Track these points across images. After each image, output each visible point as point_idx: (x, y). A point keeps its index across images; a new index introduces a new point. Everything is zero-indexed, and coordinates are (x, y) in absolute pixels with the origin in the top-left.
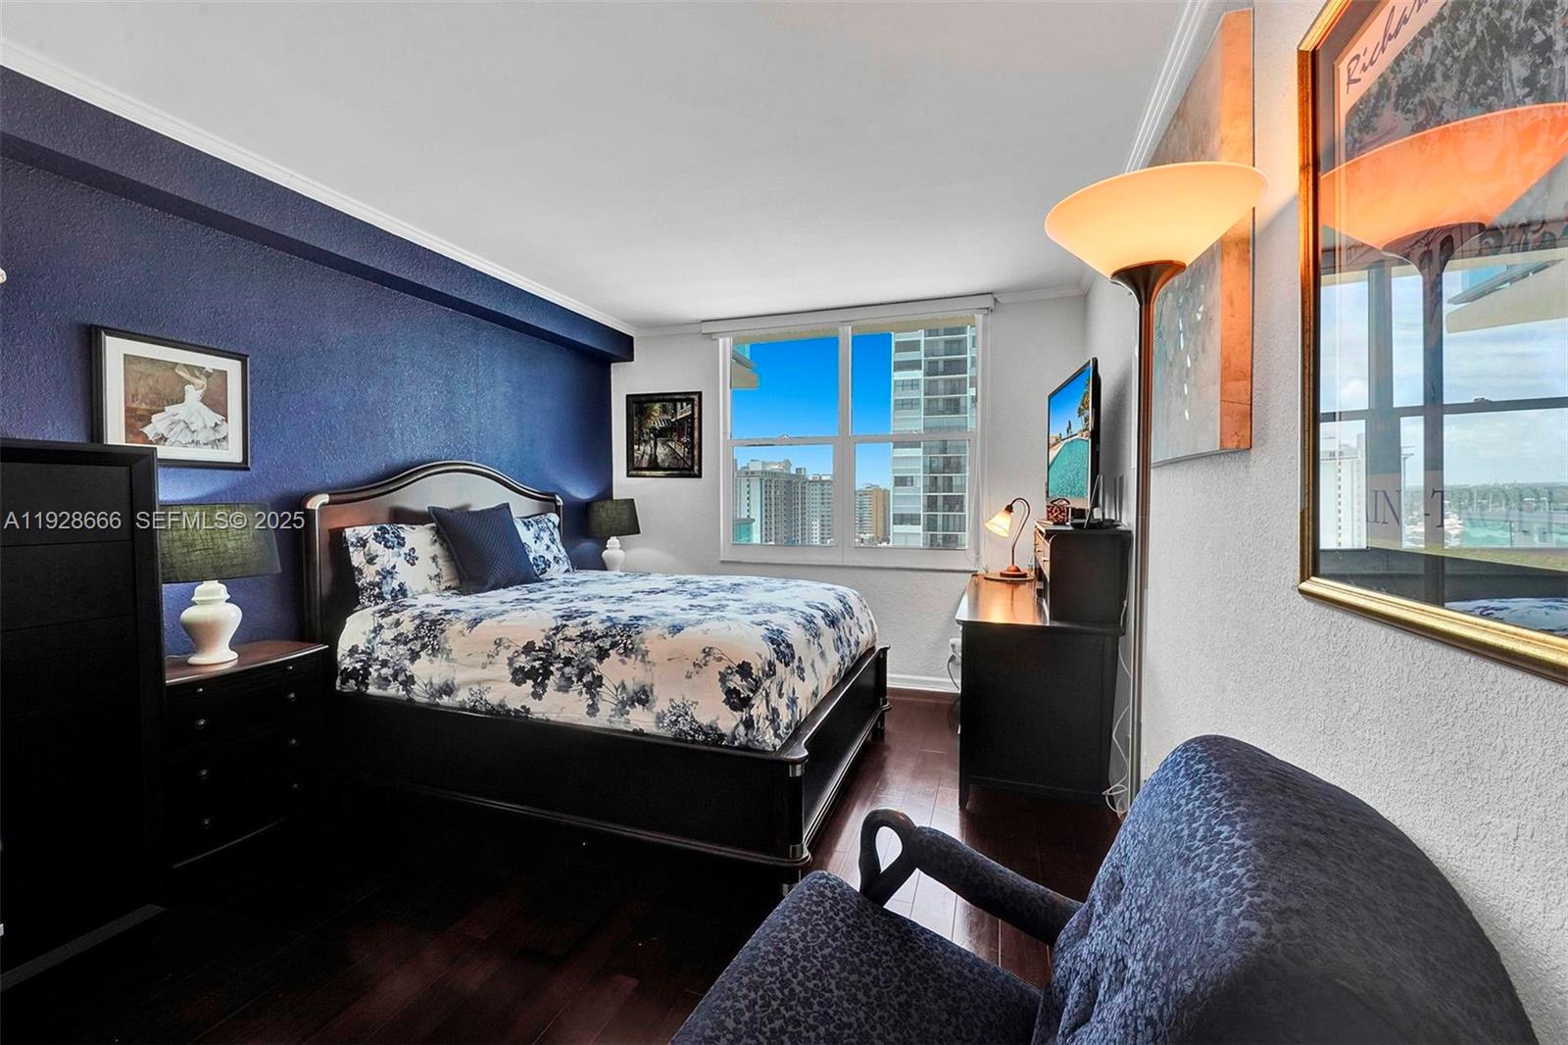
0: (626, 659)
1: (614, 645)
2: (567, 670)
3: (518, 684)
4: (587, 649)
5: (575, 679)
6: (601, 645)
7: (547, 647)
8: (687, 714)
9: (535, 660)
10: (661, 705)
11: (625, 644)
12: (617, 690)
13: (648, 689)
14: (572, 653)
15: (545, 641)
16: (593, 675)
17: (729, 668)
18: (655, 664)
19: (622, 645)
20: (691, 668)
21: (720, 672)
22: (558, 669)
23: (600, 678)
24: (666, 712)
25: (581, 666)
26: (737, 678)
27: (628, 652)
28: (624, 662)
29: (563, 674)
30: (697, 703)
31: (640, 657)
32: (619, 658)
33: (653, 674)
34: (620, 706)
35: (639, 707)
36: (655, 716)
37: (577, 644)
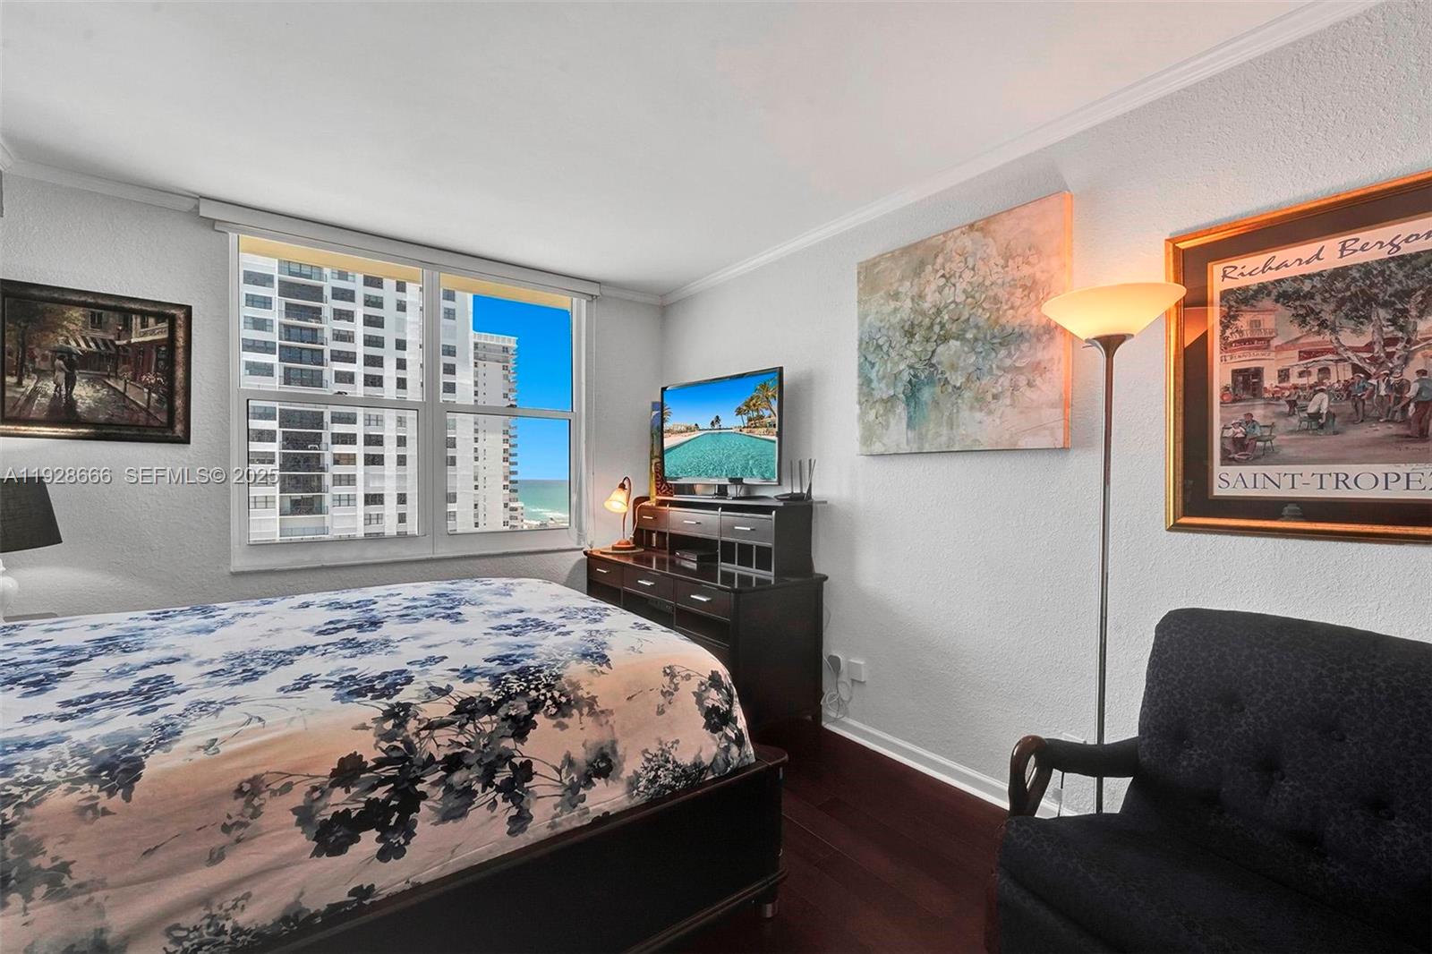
0: (566, 720)
1: (536, 706)
2: (457, 777)
3: (338, 849)
4: (488, 728)
5: (478, 787)
6: (513, 713)
7: (394, 754)
8: (667, 761)
9: (373, 788)
10: (632, 765)
11: (552, 698)
12: (559, 772)
13: (607, 750)
14: (460, 745)
15: (384, 745)
16: (513, 766)
17: (702, 684)
18: (611, 712)
19: (549, 702)
20: (661, 700)
21: (694, 693)
22: (434, 784)
23: (527, 765)
24: (640, 771)
25: (486, 761)
26: (713, 693)
27: (564, 708)
28: (563, 726)
29: (450, 789)
30: (677, 742)
31: (586, 710)
32: (554, 722)
33: (612, 727)
34: (569, 794)
35: (599, 783)
36: (625, 784)
37: (461, 727)
